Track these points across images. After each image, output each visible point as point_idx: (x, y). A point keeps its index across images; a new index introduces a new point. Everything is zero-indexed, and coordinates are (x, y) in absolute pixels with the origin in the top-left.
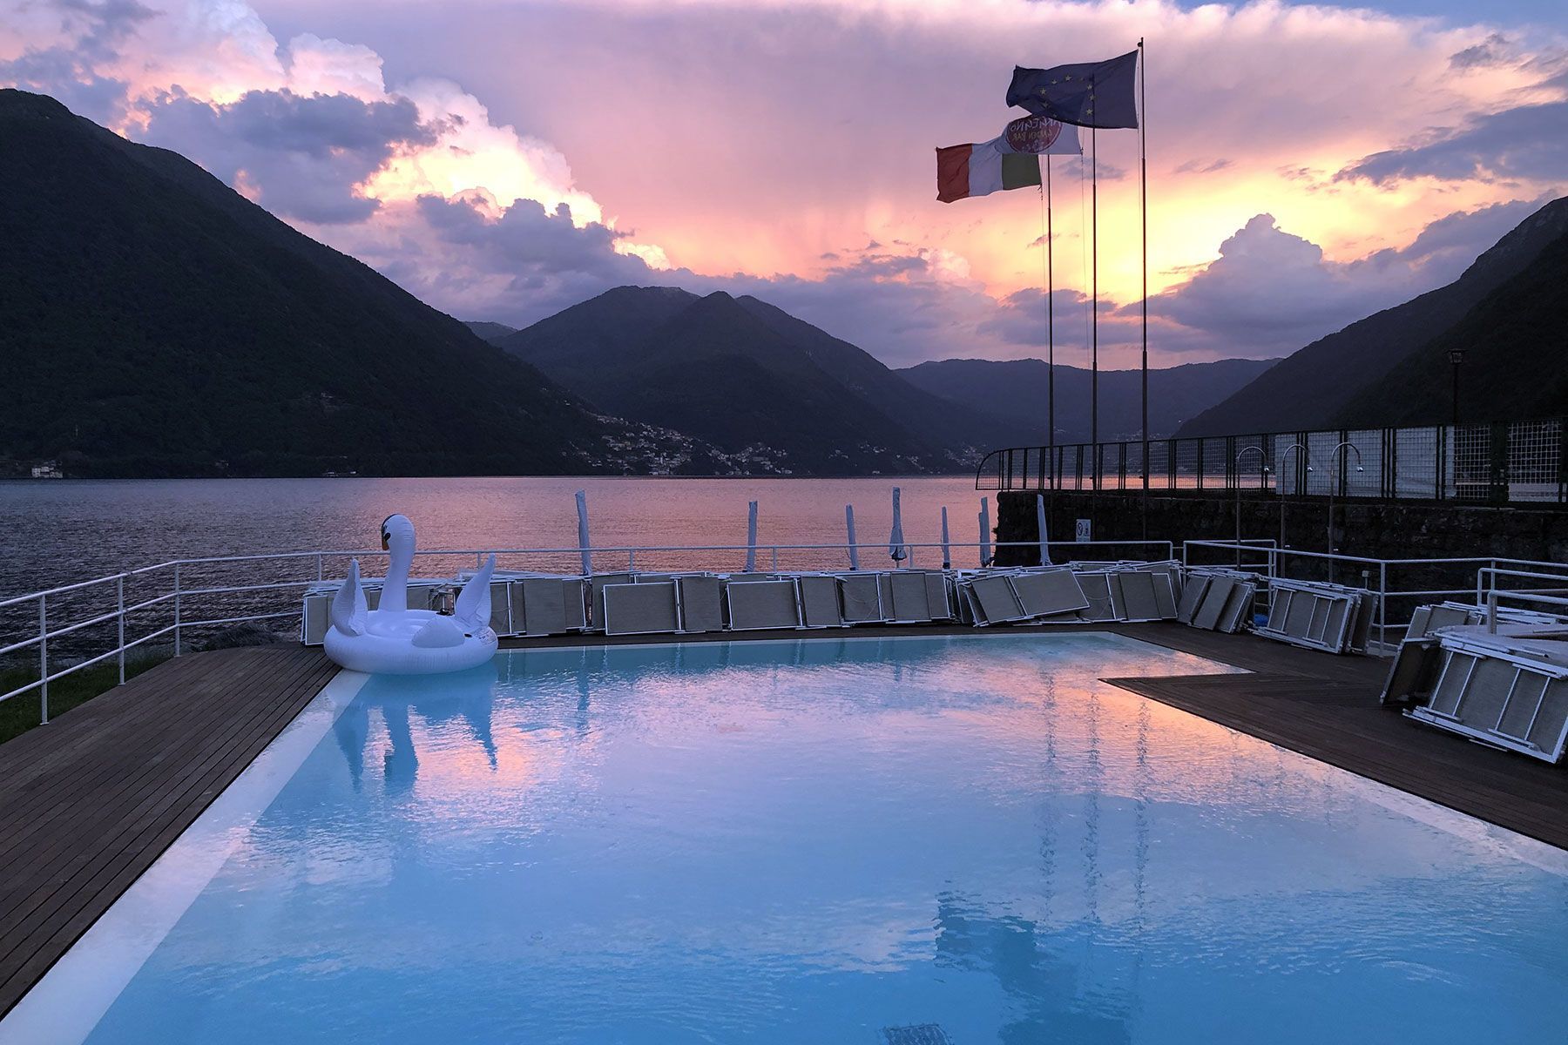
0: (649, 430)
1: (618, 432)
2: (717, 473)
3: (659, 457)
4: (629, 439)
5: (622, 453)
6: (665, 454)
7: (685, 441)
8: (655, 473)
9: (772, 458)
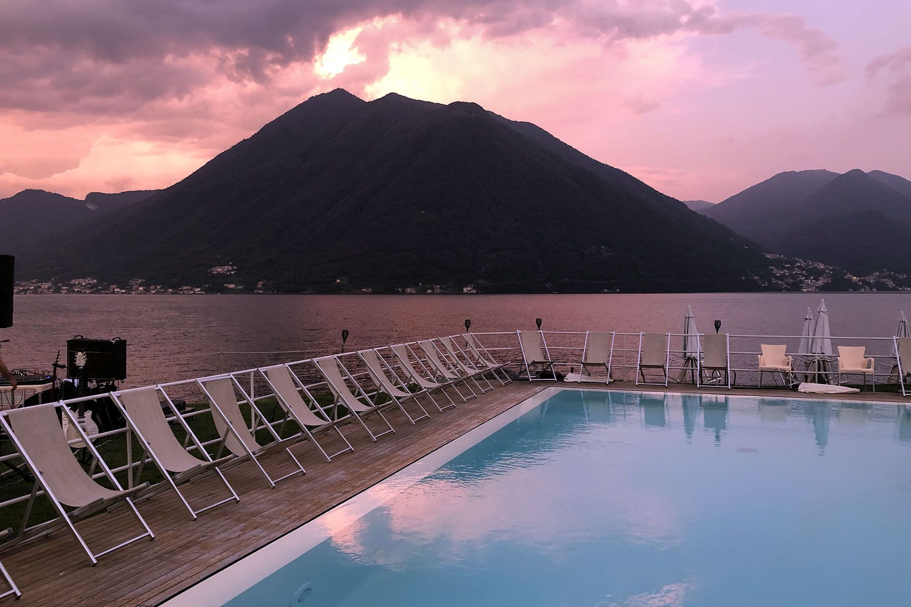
0: (801, 263)
1: (779, 264)
2: (850, 290)
3: (808, 279)
4: (787, 268)
5: (782, 277)
6: (812, 278)
7: (827, 269)
8: (804, 290)
9: (894, 279)
